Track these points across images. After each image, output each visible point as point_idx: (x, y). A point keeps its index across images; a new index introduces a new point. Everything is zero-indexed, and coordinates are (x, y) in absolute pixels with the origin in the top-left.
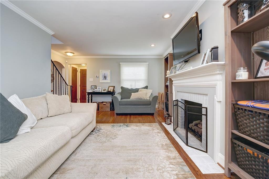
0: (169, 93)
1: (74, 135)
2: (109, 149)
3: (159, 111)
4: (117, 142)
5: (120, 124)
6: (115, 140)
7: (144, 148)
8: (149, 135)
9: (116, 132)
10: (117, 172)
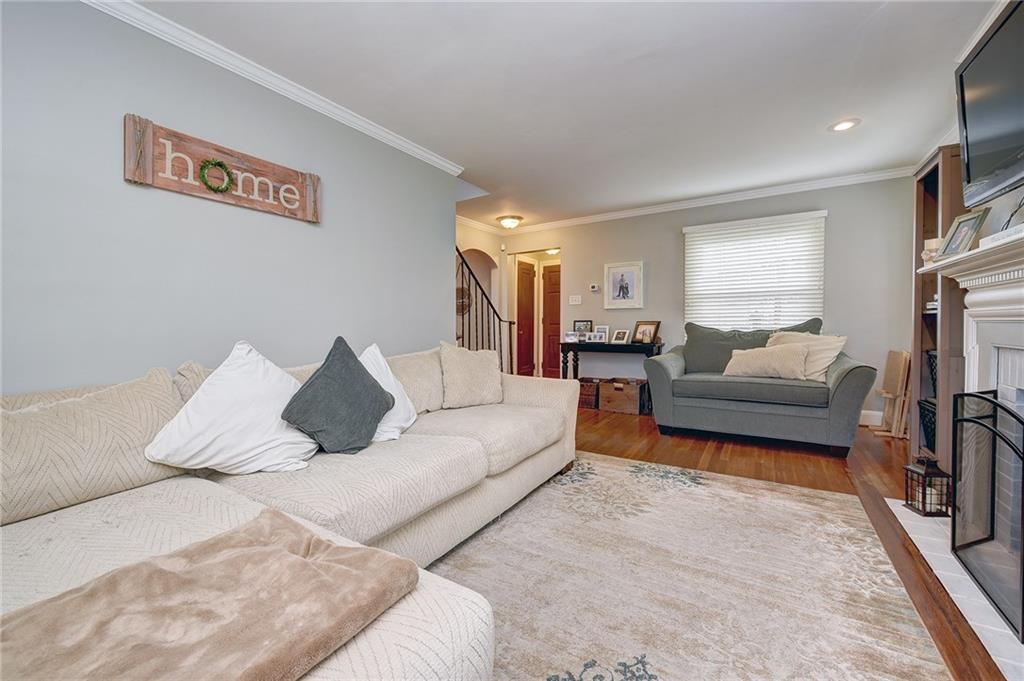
0: (938, 353)
1: (495, 469)
2: (606, 544)
3: (889, 443)
4: (639, 526)
5: (668, 467)
6: (632, 520)
7: (749, 582)
8: (789, 538)
9: (641, 494)
10: (611, 624)
